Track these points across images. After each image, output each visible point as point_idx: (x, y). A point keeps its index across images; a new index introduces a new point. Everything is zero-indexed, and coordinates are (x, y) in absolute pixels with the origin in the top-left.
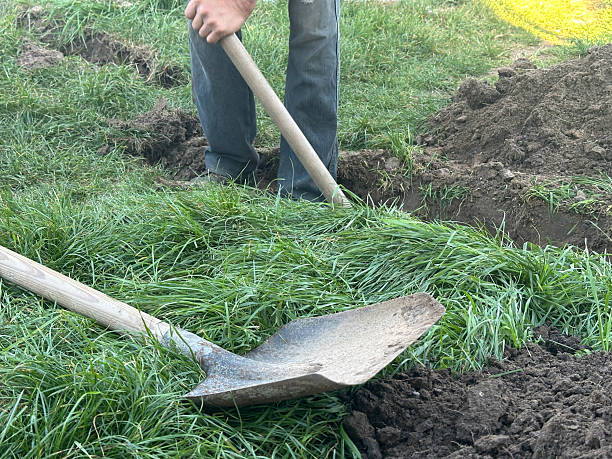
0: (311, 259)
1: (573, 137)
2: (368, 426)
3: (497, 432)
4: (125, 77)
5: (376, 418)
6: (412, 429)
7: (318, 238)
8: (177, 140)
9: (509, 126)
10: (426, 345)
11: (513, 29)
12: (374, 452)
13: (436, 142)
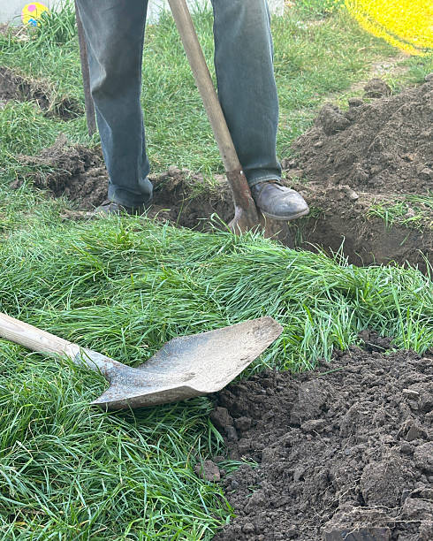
0: (190, 284)
1: (407, 160)
2: (229, 417)
3: (319, 417)
4: (28, 113)
5: (234, 411)
6: (260, 418)
7: (196, 264)
8: (77, 173)
9: (356, 151)
10: (273, 353)
11: (375, 40)
12: (232, 436)
13: (298, 164)
